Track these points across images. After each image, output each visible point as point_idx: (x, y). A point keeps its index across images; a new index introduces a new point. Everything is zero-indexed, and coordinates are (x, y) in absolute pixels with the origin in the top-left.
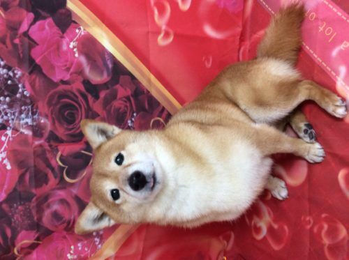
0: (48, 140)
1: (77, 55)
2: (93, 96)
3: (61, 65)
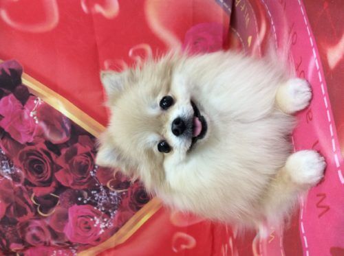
0: (25, 184)
1: (37, 122)
2: (55, 153)
3: (24, 130)
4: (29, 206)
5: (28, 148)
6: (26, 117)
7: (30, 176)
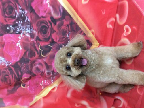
0: (36, 40)
1: (49, 6)
2: (54, 23)
3: (42, 10)
4: (37, 51)
5: (42, 19)
6: (44, 3)
7: (40, 35)
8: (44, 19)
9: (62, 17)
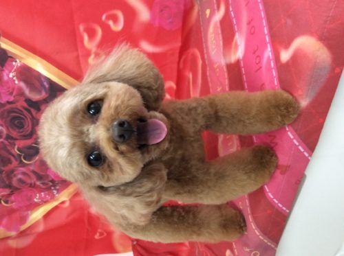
0: (6, 139)
1: (16, 82)
2: (35, 109)
3: (4, 91)
4: (13, 156)
5: (8, 107)
6: (5, 78)
7: (12, 131)
8: (13, 106)
9: (50, 95)
